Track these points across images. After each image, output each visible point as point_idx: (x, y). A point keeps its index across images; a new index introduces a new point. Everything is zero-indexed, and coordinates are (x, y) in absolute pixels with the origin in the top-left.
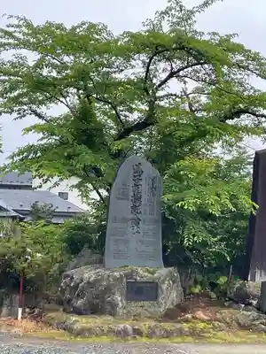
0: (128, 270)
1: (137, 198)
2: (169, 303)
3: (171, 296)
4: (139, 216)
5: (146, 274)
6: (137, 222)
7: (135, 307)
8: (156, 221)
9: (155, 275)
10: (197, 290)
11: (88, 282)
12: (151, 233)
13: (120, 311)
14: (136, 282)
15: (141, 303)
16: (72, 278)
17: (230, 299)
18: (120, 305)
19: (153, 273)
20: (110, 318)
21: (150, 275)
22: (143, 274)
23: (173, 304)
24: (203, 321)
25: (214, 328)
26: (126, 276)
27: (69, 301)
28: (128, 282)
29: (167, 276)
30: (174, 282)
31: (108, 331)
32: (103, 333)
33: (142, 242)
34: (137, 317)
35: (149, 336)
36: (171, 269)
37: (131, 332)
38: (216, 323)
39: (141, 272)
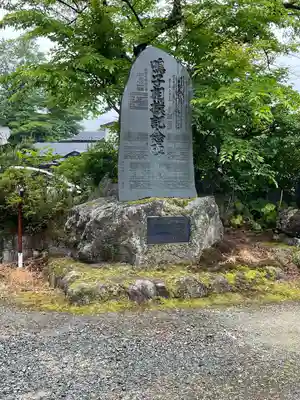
0: (149, 203)
1: (158, 106)
2: (205, 242)
3: (208, 233)
4: (162, 131)
5: (174, 207)
6: (159, 138)
7: (160, 252)
8: (185, 137)
9: (187, 208)
10: (238, 221)
11: (96, 222)
12: (178, 153)
13: (140, 257)
14: (160, 218)
15: (167, 246)
16: (78, 215)
17: (280, 231)
18: (140, 250)
19: (183, 205)
20: (127, 268)
21: (178, 208)
22: (169, 207)
23: (210, 242)
24: (253, 267)
25: (268, 276)
26: (147, 210)
27: (75, 245)
28: (148, 219)
29: (202, 208)
30: (211, 216)
31: (119, 292)
32: (111, 296)
33: (168, 166)
34: (163, 265)
35: (179, 296)
36: (207, 198)
37: (152, 292)
38: (271, 269)
39: (167, 204)
